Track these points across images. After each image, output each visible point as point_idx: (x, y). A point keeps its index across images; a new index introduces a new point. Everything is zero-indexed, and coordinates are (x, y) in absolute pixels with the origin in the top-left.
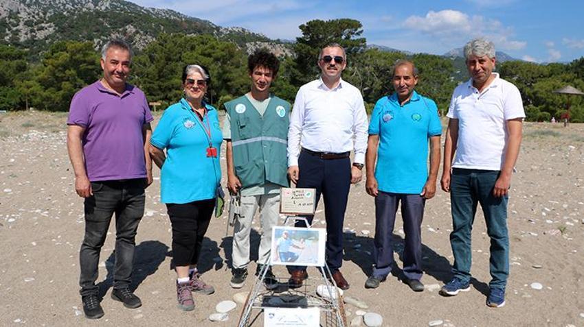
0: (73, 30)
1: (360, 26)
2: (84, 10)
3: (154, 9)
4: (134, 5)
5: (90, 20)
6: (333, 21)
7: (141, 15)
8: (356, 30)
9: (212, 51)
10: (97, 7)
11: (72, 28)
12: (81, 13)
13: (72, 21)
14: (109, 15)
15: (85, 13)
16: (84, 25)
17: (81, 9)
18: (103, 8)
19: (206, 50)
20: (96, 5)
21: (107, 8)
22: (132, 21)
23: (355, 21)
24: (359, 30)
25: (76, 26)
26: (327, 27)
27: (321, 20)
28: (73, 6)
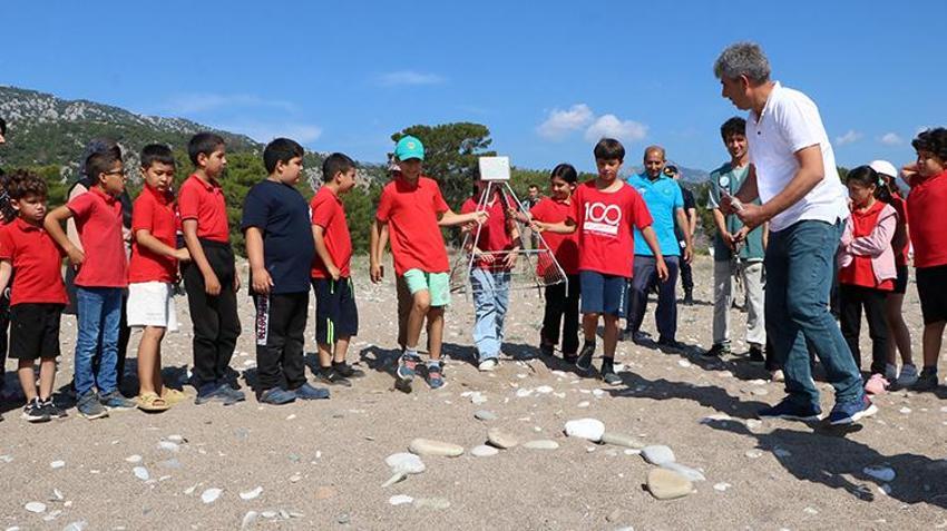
0: (22, 153)
1: (486, 133)
2: (41, 120)
3: (156, 119)
4: (125, 112)
5: (52, 137)
6: (444, 126)
7: (135, 128)
8: (481, 139)
9: (256, 176)
10: (63, 116)
11: (20, 148)
12: (36, 124)
13: (22, 137)
14: (83, 127)
15: (42, 125)
16: (42, 144)
17: (36, 119)
18: (73, 117)
19: (246, 175)
20: (60, 113)
21: (79, 117)
22: (121, 138)
23: (478, 125)
24: (485, 139)
25: (27, 145)
26: (435, 136)
27: (425, 125)
28: (22, 114)
